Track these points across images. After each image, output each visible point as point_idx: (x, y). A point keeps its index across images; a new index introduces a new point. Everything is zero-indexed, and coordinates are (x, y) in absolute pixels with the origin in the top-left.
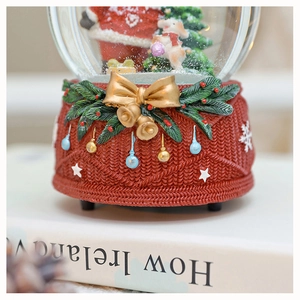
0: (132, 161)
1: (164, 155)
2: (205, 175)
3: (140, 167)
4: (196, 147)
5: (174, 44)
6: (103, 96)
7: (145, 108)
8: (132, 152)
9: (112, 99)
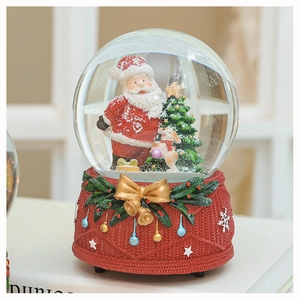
0: (134, 240)
1: (158, 237)
2: (188, 252)
3: (140, 244)
4: (181, 231)
5: (169, 149)
6: (114, 191)
7: (144, 202)
8: (134, 234)
9: (121, 195)
